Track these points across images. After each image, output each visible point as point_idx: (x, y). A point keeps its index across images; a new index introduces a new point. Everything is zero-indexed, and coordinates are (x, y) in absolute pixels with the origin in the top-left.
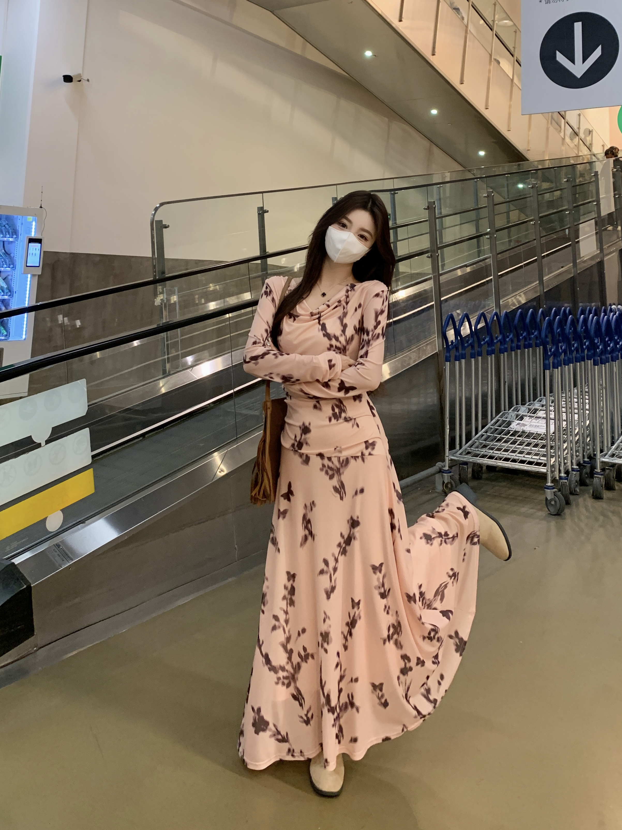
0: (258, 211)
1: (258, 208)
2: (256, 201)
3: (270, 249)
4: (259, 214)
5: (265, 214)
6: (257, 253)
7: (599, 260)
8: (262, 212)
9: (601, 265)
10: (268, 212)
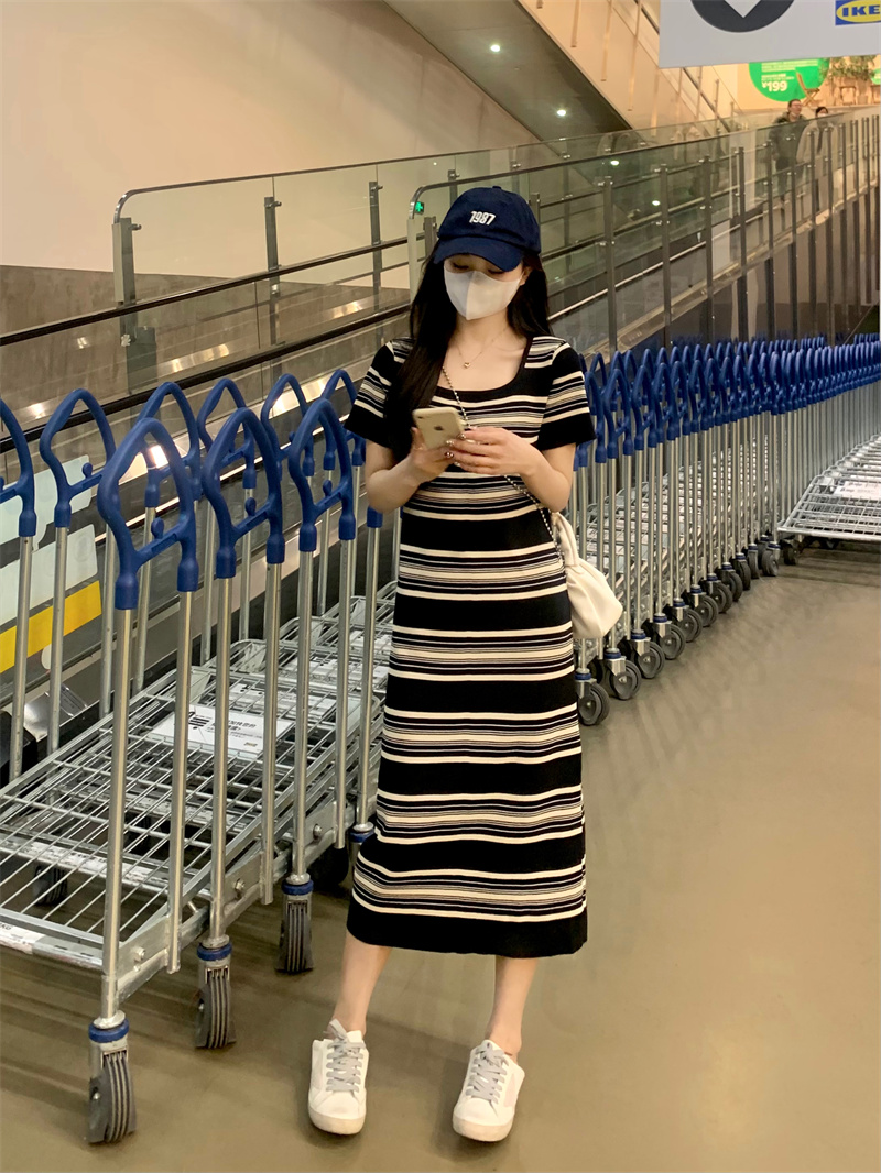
0: (266, 203)
1: (266, 199)
2: (264, 189)
3: (284, 262)
4: (267, 208)
5: (277, 208)
6: (263, 268)
7: (740, 275)
8: (271, 205)
9: (742, 282)
10: (280, 205)
